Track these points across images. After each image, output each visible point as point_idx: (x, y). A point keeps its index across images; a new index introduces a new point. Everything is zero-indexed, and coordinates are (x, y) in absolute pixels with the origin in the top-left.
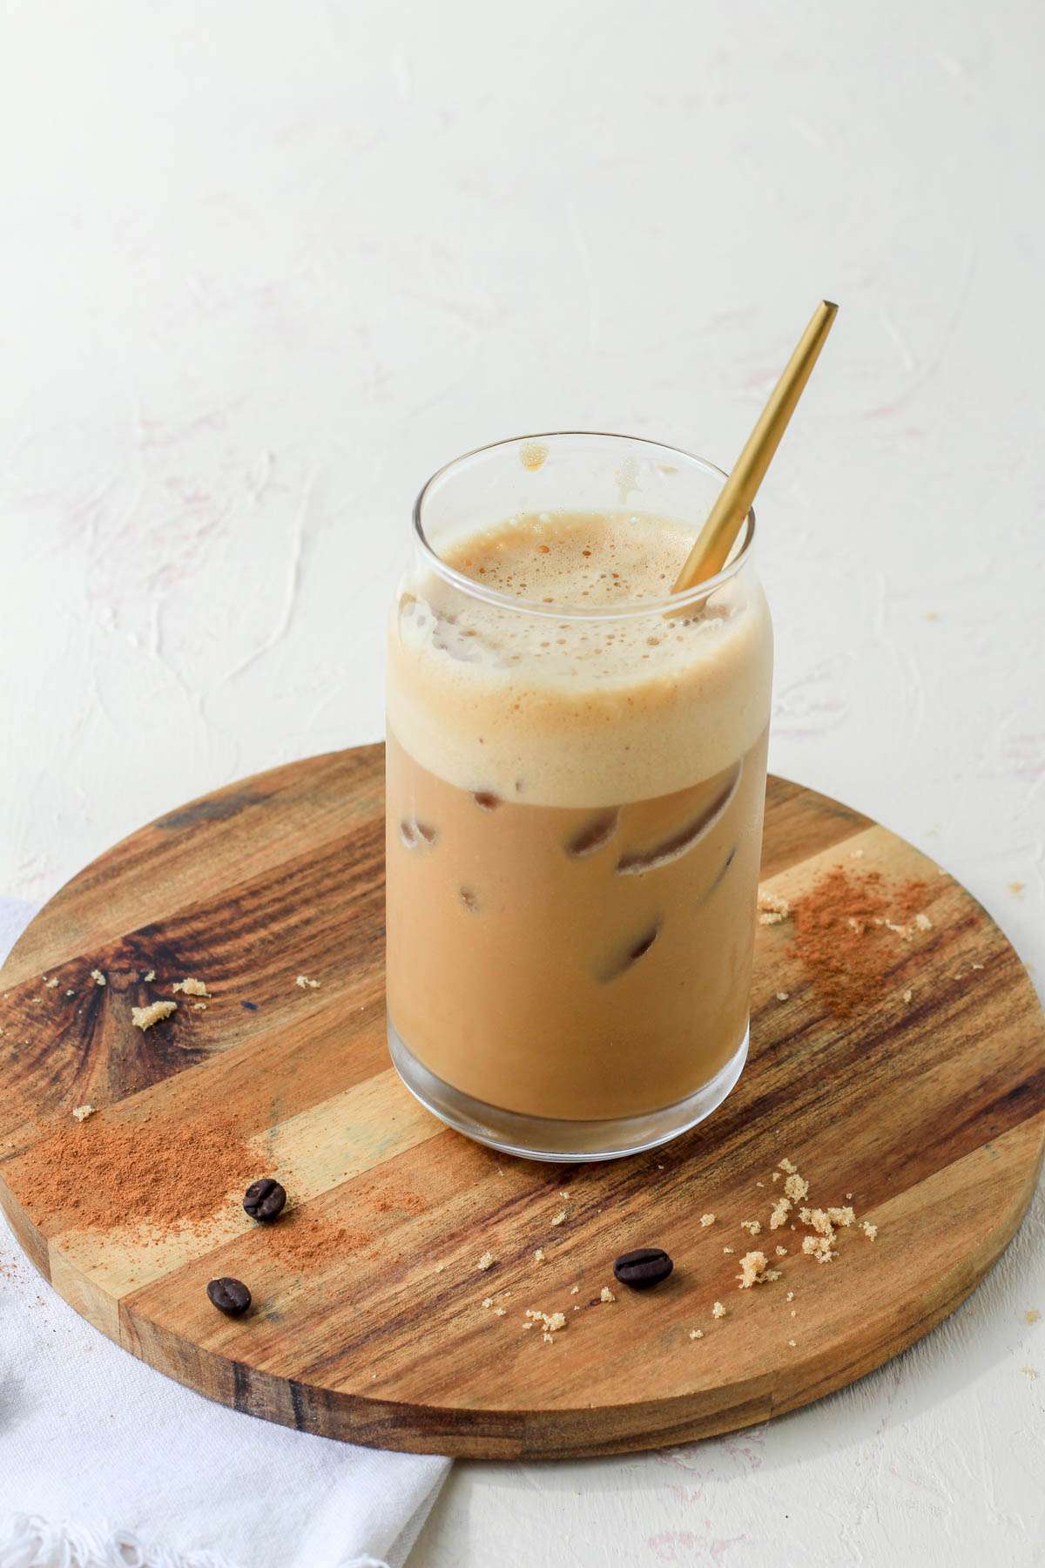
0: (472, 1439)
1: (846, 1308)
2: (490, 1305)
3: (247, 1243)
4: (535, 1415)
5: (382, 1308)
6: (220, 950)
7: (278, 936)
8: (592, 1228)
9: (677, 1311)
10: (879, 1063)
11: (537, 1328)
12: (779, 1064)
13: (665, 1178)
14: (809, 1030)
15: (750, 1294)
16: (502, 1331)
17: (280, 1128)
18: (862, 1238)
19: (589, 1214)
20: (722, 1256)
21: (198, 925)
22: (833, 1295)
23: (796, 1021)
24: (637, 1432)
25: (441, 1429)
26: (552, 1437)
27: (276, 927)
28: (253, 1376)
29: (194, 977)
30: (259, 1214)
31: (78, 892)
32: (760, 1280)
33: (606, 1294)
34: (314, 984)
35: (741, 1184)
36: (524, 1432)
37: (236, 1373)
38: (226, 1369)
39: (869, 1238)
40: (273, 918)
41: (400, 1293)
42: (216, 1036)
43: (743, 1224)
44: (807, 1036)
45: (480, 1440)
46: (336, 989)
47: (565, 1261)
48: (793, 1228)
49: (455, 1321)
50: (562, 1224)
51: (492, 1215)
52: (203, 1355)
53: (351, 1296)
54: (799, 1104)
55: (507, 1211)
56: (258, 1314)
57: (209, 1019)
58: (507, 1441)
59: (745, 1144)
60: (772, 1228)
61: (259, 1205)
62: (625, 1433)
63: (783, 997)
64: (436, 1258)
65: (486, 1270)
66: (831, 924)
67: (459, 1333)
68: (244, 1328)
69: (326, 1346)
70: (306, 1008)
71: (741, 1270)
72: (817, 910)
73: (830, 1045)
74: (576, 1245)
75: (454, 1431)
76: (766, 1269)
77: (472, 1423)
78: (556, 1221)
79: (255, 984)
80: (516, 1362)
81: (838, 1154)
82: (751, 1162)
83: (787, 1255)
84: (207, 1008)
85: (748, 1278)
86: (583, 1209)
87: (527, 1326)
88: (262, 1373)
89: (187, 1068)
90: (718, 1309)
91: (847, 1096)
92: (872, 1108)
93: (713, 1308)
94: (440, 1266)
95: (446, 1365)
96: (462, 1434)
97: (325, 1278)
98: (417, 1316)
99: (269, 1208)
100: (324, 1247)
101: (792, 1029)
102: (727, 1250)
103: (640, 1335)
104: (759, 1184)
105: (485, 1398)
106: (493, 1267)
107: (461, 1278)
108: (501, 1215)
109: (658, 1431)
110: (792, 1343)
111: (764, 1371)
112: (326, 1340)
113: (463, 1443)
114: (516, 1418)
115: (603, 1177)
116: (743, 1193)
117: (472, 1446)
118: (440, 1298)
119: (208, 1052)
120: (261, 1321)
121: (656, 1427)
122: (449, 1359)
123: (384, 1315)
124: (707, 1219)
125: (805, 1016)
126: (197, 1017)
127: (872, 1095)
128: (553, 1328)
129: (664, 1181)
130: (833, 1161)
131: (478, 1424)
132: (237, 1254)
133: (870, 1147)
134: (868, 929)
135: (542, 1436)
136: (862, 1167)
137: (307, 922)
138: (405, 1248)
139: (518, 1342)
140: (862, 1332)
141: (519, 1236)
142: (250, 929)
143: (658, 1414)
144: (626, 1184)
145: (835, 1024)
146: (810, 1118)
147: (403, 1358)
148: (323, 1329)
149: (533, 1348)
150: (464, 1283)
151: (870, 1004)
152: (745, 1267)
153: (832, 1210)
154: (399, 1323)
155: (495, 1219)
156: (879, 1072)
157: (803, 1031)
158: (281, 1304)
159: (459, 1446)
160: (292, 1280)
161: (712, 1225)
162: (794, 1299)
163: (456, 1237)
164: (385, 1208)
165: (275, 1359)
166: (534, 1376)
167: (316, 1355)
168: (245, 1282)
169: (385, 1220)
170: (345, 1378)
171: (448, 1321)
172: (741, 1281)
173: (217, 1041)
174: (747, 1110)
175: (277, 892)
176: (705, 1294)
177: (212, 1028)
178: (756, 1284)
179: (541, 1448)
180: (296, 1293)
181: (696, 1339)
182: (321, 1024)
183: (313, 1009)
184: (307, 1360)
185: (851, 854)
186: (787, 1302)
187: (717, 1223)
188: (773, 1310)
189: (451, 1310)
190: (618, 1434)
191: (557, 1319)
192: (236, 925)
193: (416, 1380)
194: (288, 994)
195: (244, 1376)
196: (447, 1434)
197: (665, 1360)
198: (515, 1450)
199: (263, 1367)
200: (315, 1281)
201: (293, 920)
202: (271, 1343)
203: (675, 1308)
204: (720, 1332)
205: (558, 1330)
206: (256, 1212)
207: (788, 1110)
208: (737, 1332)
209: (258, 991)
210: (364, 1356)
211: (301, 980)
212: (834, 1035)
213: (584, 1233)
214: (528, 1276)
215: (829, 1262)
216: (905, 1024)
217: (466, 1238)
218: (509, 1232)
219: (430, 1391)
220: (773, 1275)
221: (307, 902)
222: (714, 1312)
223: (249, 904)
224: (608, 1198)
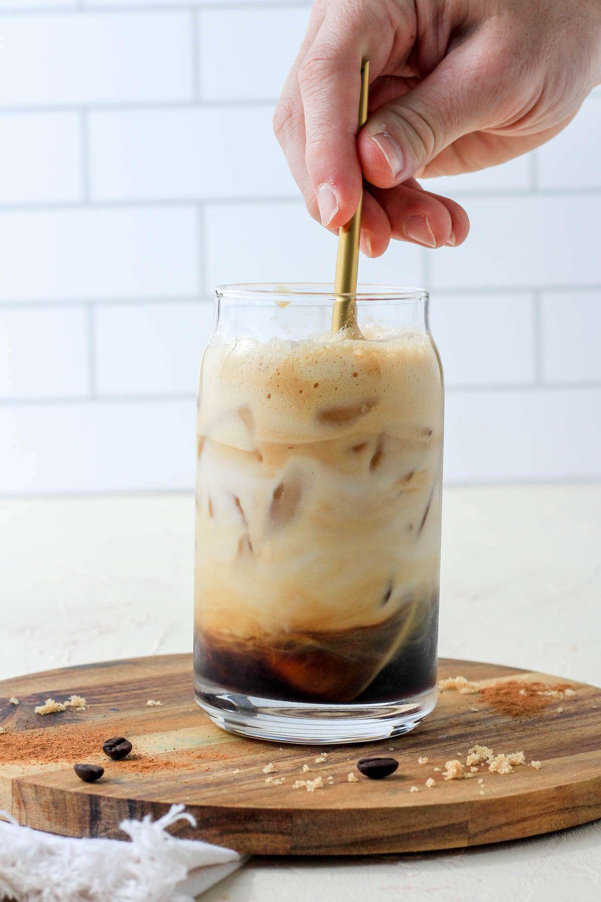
0: (255, 835)
1: (520, 785)
7: (134, 694)
8: (344, 765)
9: (401, 784)
10: (541, 727)
11: (305, 788)
12: (472, 726)
13: (394, 752)
14: (493, 719)
15: (452, 781)
16: (278, 788)
17: (131, 738)
18: (531, 768)
20: (433, 771)
22: (511, 782)
23: (482, 717)
24: (373, 835)
25: (234, 827)
26: (312, 834)
27: (136, 692)
28: (102, 803)
30: (111, 752)
32: (460, 776)
33: (351, 777)
34: (158, 704)
35: (446, 754)
36: (292, 829)
37: (91, 804)
38: (84, 803)
39: (535, 768)
40: (134, 690)
41: (210, 778)
42: (90, 716)
44: (491, 720)
45: (261, 836)
47: (325, 772)
48: (483, 765)
49: (245, 786)
51: (274, 760)
52: (68, 797)
53: (175, 778)
54: (484, 736)
55: (284, 760)
56: (109, 782)
57: (87, 713)
58: (280, 836)
59: (449, 745)
60: (468, 764)
61: (113, 746)
63: (476, 710)
64: (234, 770)
65: (269, 773)
66: (507, 693)
67: (248, 789)
68: (99, 786)
69: (155, 791)
70: (153, 710)
71: (446, 770)
72: (498, 690)
73: (507, 722)
74: (332, 768)
75: (242, 828)
76: (464, 773)
77: (256, 820)
78: (318, 762)
80: (288, 796)
82: (453, 749)
83: (478, 771)
84: (86, 710)
85: (451, 772)
87: (297, 787)
88: (109, 799)
89: (69, 724)
90: (430, 782)
91: (520, 734)
92: (536, 737)
94: (237, 772)
95: (238, 796)
96: (248, 831)
97: (156, 774)
98: (220, 784)
99: (119, 750)
100: (156, 766)
102: (436, 770)
103: (375, 791)
104: (459, 754)
106: (273, 773)
108: (280, 760)
109: (388, 837)
110: (482, 793)
112: (155, 789)
113: (249, 840)
114: (288, 815)
116: (448, 757)
118: (236, 780)
119: (85, 720)
120: (111, 785)
121: (386, 833)
122: (241, 795)
123: (196, 783)
124: (423, 760)
125: (491, 715)
126: (79, 712)
127: (536, 734)
128: (314, 787)
130: (509, 750)
131: (260, 820)
134: (533, 695)
135: (305, 833)
137: (155, 691)
138: (213, 767)
139: (289, 791)
142: (118, 692)
145: (511, 717)
146: (495, 739)
147: (209, 794)
148: (155, 786)
149: (299, 793)
150: (253, 776)
151: (535, 713)
152: (448, 768)
153: (509, 756)
154: (208, 785)
155: (276, 761)
156: (541, 729)
157: (488, 719)
158: (125, 780)
159: (248, 844)
160: (134, 774)
161: (425, 764)
162: (483, 783)
163: (246, 765)
164: (199, 757)
165: (118, 794)
166: (300, 800)
167: (148, 792)
169: (198, 760)
170: (166, 798)
171: (241, 785)
172: (446, 776)
173: (91, 718)
175: (137, 684)
176: (421, 780)
177: (88, 715)
178: (455, 779)
179: (305, 845)
180: (136, 778)
181: (414, 792)
182: (162, 714)
183: (157, 711)
184: (142, 793)
185: (520, 678)
186: (479, 784)
187: (428, 764)
188: (468, 786)
189: (243, 782)
190: (360, 835)
191: (318, 781)
192: (109, 691)
194: (140, 707)
195: (97, 805)
196: (238, 832)
197: (393, 797)
198: (286, 846)
199: (109, 796)
200: (149, 775)
201: (147, 690)
202: (117, 789)
204: (431, 790)
205: (317, 788)
206: (109, 751)
207: (479, 737)
208: (443, 791)
209: (120, 706)
210: (181, 793)
211: (150, 703)
212: (511, 720)
213: (338, 765)
214: (298, 775)
215: (507, 774)
216: (558, 718)
217: (255, 765)
218: (285, 765)
219: (228, 803)
220: (469, 775)
221: (156, 687)
222: (427, 783)
223: (118, 687)
224: (353, 757)
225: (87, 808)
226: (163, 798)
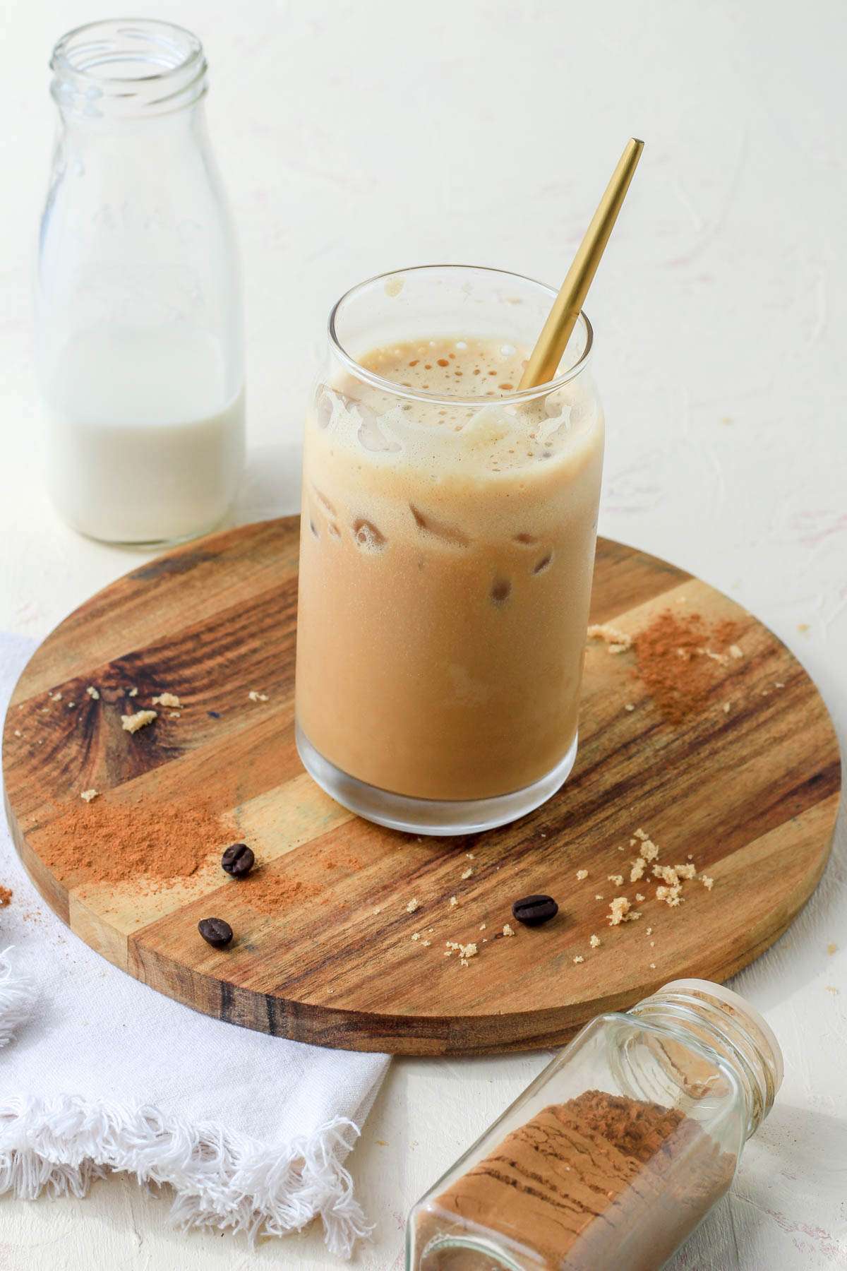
0: (408, 1039)
1: (693, 940)
2: (418, 938)
3: (225, 893)
4: (457, 1020)
5: (335, 941)
6: (187, 672)
7: (232, 662)
8: (493, 881)
9: (562, 943)
10: (707, 758)
11: (456, 955)
12: (630, 758)
13: (547, 844)
14: (652, 733)
15: (618, 930)
16: (428, 958)
17: (245, 806)
18: (702, 887)
19: (490, 871)
20: (595, 902)
21: (169, 653)
22: (682, 930)
23: (641, 727)
24: (535, 1033)
25: (384, 1032)
26: (470, 1037)
27: (231, 655)
28: (236, 993)
29: (170, 692)
30: (234, 871)
31: (71, 629)
32: (626, 919)
33: (507, 930)
34: (263, 698)
35: (606, 848)
36: (448, 1034)
37: (223, 990)
38: (215, 987)
39: (707, 888)
40: (227, 648)
41: (348, 929)
42: (189, 737)
43: (610, 878)
44: (650, 738)
45: (414, 1040)
46: (280, 702)
47: (474, 906)
48: (648, 880)
49: (391, 951)
50: (470, 878)
51: (415, 872)
52: (196, 977)
53: (310, 931)
54: (647, 788)
55: (426, 869)
56: (238, 945)
57: (183, 724)
58: (435, 1041)
59: (607, 818)
60: (632, 881)
61: (233, 864)
62: (525, 1035)
63: (630, 708)
64: (374, 904)
65: (413, 912)
66: (664, 654)
67: (395, 960)
68: (228, 956)
69: (293, 970)
70: (258, 716)
71: (610, 912)
72: (653, 643)
73: (668, 744)
74: (482, 894)
75: (395, 1033)
76: (629, 911)
77: (409, 1027)
78: (465, 876)
79: (217, 698)
80: (441, 980)
81: (680, 825)
82: (613, 831)
83: (645, 901)
84: (181, 716)
85: (616, 917)
86: (485, 867)
87: (448, 954)
88: (244, 990)
89: (168, 762)
90: (594, 941)
91: (684, 782)
92: (704, 791)
93: (591, 940)
94: (377, 910)
95: (385, 984)
96: (400, 1036)
97: (288, 919)
98: (362, 947)
99: (242, 866)
100: (285, 896)
101: (639, 732)
102: (598, 897)
103: (535, 961)
104: (620, 848)
105: (418, 1007)
106: (418, 910)
107: (393, 919)
108: (422, 871)
109: (551, 1033)
110: (653, 966)
111: (631, 986)
112: (292, 965)
113: (401, 1043)
114: (444, 1022)
115: (499, 843)
116: (608, 855)
117: (407, 1045)
118: (379, 933)
119: (184, 749)
120: (240, 951)
121: (550, 1030)
122: (389, 979)
123: (336, 946)
124: (582, 874)
125: (648, 723)
126: (173, 723)
127: (703, 782)
128: (468, 955)
129: (546, 846)
130: (675, 831)
131: (413, 1027)
132: (218, 901)
133: (704, 821)
134: (693, 657)
135: (462, 1037)
136: (699, 835)
137: (254, 651)
138: (349, 896)
139: (441, 966)
140: (705, 958)
141: (437, 887)
142: (211, 656)
143: (552, 1019)
144: (517, 849)
145: (672, 728)
146: (657, 798)
147: (353, 979)
148: (290, 957)
149: (453, 970)
150: (396, 922)
151: (698, 714)
152: (614, 909)
153: (678, 867)
154: (348, 952)
155: (418, 874)
156: (708, 764)
157: (647, 734)
158: (255, 938)
159: (398, 1046)
160: (263, 920)
161: (585, 879)
162: (652, 933)
163: (386, 889)
164: (331, 866)
165: (254, 979)
166: (455, 991)
167: (285, 976)
168: (229, 921)
169: (332, 875)
170: (309, 993)
171: (386, 950)
172: (611, 920)
173: (190, 741)
174: (607, 793)
175: (229, 628)
176: (583, 930)
177: (186, 732)
178: (622, 922)
179: (461, 1047)
180: (266, 930)
181: (579, 963)
182: (271, 728)
183: (264, 717)
184: (279, 980)
185: (676, 601)
186: (648, 936)
187: (589, 877)
188: (636, 941)
189: (387, 942)
190: (521, 1035)
191: (471, 949)
192: (199, 654)
193: (365, 994)
194: (243, 706)
195: (230, 992)
196: (389, 1036)
197: (555, 978)
198: (441, 1048)
199: (244, 985)
200: (280, 921)
201: (243, 650)
202: (250, 967)
203: (561, 940)
204: (597, 958)
205: (471, 957)
206: (232, 869)
207: (639, 793)
208: (610, 958)
209: (219, 703)
210: (323, 976)
211: (253, 695)
212: (671, 736)
213: (487, 885)
214: (445, 917)
215: (677, 906)
216: (725, 729)
217: (396, 889)
218: (428, 884)
219: (375, 1003)
220: (635, 916)
221: (253, 636)
222: (591, 943)
223: (207, 637)
224: (504, 859)
225: (219, 992)
226: (304, 991)
